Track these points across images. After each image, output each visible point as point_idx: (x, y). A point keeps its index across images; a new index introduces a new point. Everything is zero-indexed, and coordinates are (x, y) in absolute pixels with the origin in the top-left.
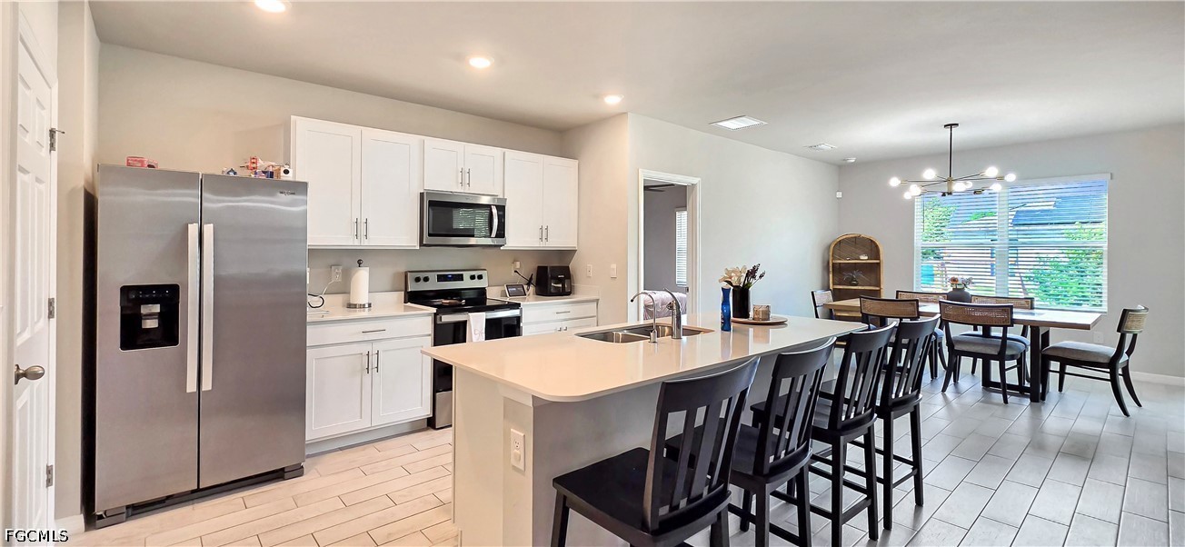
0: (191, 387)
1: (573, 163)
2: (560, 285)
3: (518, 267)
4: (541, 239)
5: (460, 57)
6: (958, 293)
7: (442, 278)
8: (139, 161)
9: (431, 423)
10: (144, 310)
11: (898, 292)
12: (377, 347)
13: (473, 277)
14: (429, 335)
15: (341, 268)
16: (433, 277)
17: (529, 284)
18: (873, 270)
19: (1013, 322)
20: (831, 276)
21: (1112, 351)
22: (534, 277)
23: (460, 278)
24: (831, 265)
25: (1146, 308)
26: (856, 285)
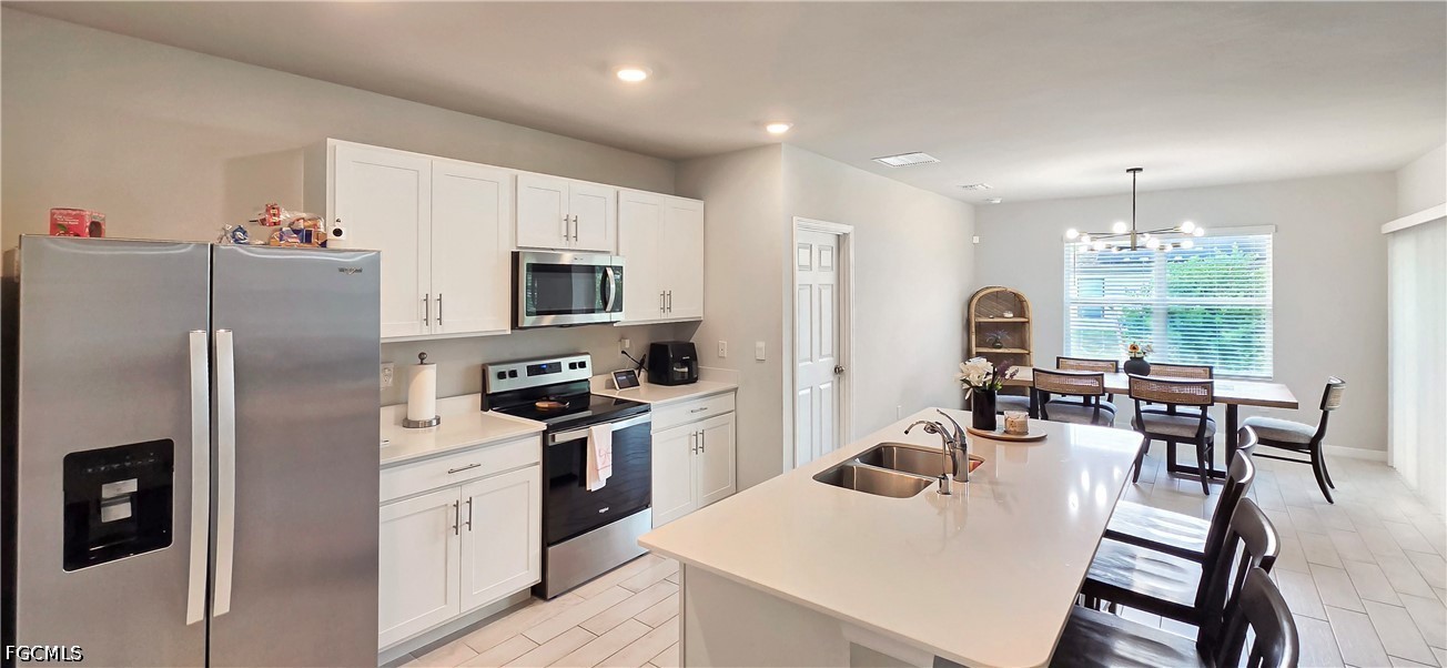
0: (195, 613)
1: (697, 205)
2: (686, 370)
3: (627, 346)
4: (663, 309)
5: (605, 68)
6: (1138, 362)
7: (533, 371)
8: (75, 217)
9: (539, 592)
10: (108, 491)
11: (1058, 359)
12: (467, 492)
13: (572, 366)
14: (536, 464)
15: (391, 366)
16: (522, 368)
17: (639, 369)
18: (1019, 330)
19: (1213, 400)
20: (974, 337)
21: (1313, 430)
22: (647, 360)
23: (557, 368)
24: (973, 324)
25: (1343, 382)
26: (1000, 347)
